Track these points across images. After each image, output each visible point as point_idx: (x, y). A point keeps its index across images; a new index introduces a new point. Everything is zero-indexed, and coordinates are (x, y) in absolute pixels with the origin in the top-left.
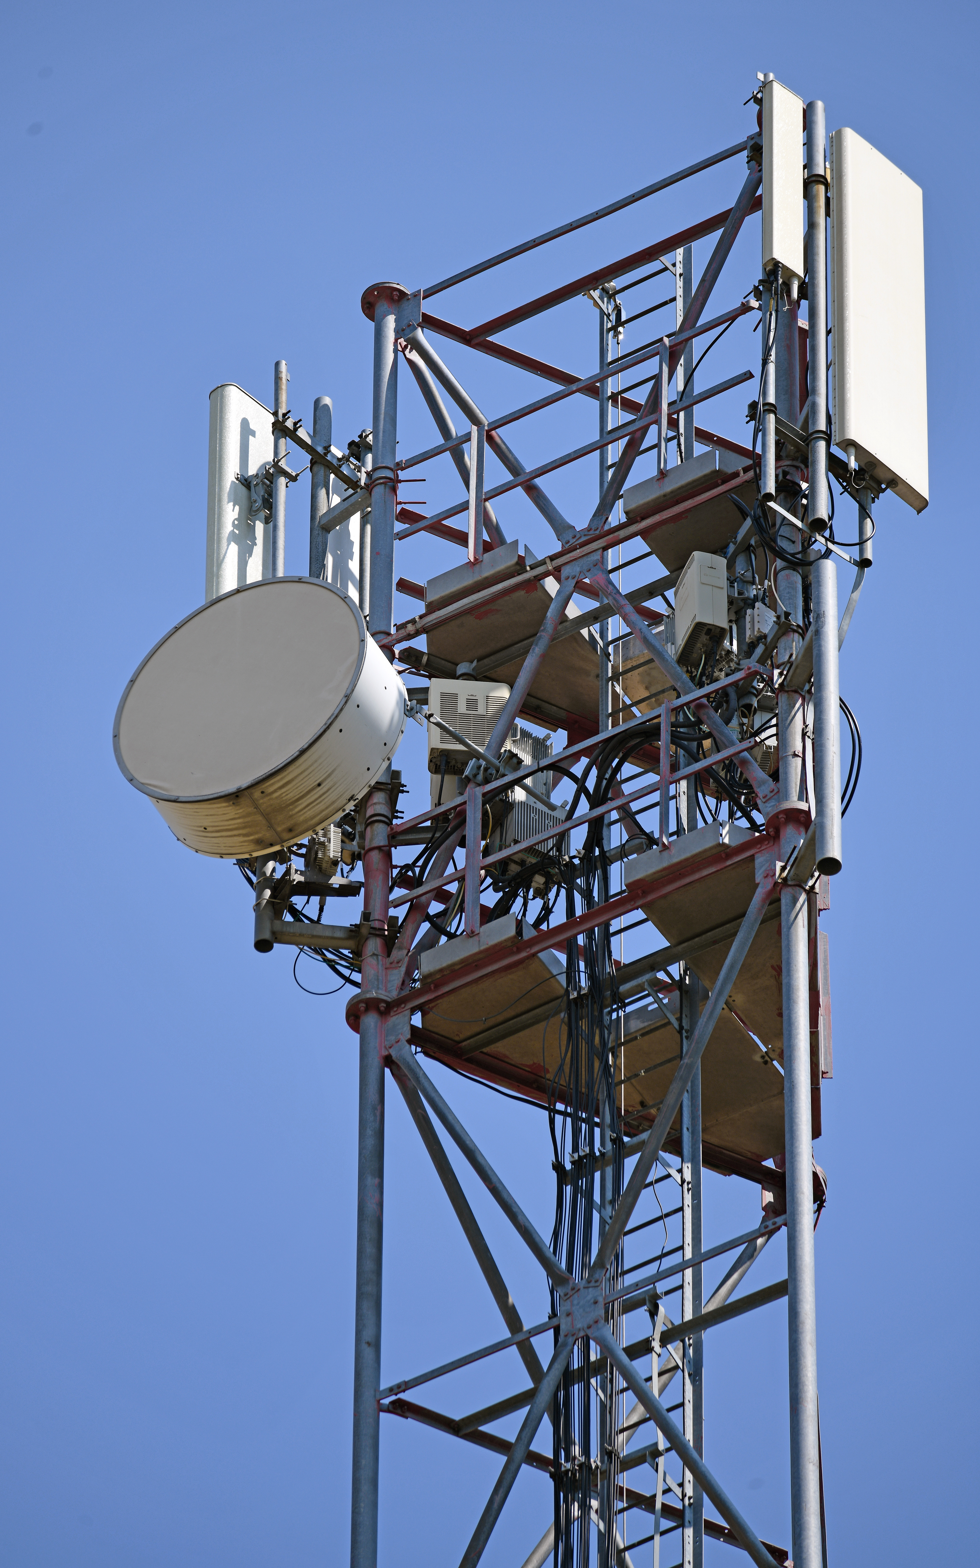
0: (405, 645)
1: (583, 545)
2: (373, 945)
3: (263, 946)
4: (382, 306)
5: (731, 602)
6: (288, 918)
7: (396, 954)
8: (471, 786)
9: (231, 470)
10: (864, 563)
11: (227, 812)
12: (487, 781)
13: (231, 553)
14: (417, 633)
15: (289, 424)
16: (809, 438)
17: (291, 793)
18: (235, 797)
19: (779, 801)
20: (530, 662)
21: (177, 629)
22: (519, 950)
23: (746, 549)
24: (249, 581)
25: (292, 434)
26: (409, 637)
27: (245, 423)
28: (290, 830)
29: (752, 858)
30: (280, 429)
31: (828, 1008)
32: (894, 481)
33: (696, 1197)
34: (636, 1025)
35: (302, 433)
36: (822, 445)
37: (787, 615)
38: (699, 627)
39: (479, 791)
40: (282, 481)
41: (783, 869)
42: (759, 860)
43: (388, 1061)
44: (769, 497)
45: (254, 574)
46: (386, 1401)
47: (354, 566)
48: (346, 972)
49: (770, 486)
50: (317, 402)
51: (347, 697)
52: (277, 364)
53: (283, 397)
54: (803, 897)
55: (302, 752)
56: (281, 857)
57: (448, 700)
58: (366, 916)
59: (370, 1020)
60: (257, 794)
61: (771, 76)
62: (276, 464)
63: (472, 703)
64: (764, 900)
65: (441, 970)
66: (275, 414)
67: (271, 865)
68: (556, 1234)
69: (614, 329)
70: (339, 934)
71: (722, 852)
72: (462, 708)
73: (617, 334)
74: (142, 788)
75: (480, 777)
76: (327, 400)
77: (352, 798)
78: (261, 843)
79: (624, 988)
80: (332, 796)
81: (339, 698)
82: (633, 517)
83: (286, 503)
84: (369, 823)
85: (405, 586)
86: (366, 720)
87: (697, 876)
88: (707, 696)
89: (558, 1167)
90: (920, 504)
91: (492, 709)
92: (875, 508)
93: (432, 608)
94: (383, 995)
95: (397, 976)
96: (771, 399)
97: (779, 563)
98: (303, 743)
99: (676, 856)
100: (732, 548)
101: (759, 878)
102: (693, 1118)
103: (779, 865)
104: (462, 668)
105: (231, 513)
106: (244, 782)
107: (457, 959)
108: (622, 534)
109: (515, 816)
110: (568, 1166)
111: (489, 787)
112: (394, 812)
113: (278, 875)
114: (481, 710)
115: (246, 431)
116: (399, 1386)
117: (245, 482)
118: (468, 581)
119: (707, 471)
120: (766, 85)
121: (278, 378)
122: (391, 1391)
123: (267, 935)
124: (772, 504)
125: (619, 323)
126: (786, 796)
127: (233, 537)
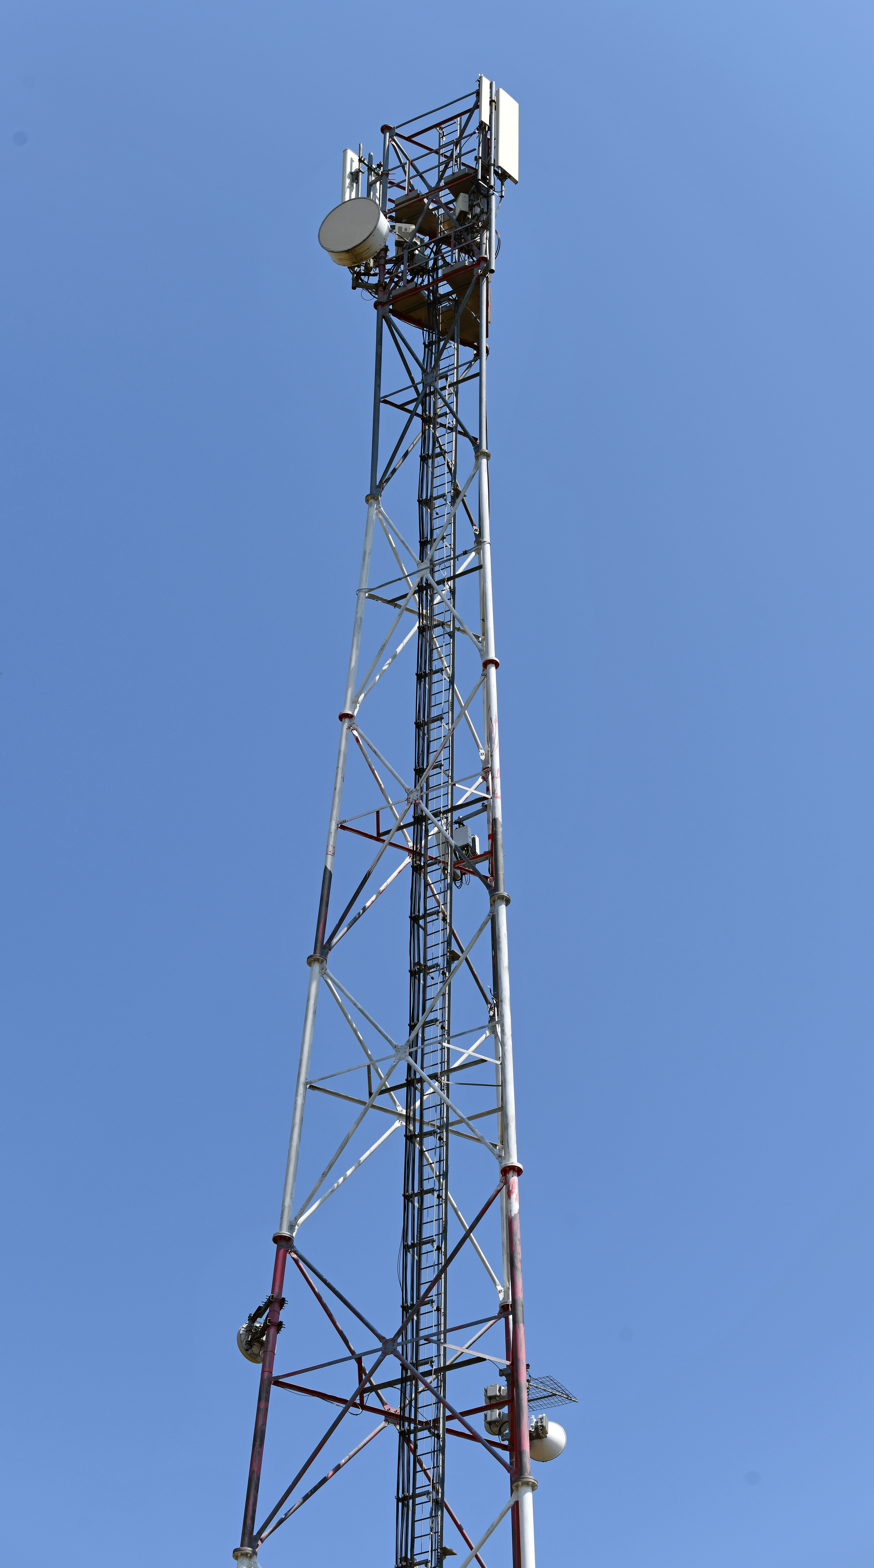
0: (390, 215)
1: (433, 191)
2: (381, 288)
3: (354, 288)
4: (386, 130)
5: (469, 205)
6: (360, 281)
7: (386, 291)
8: (405, 250)
9: (348, 171)
10: (502, 197)
11: (345, 255)
12: (409, 249)
13: (348, 191)
14: (393, 212)
15: (362, 159)
16: (490, 165)
17: (361, 250)
18: (348, 251)
19: (480, 255)
20: (420, 220)
21: (334, 209)
22: (416, 291)
23: (473, 192)
24: (352, 198)
25: (363, 162)
26: (391, 213)
27: (352, 159)
28: (361, 260)
29: (473, 269)
30: (360, 161)
31: (490, 306)
32: (510, 177)
33: (458, 352)
34: (444, 309)
35: (366, 162)
36: (493, 167)
37: (483, 209)
38: (462, 212)
39: (407, 251)
40: (361, 173)
41: (480, 272)
42: (475, 269)
43: (384, 317)
44: (479, 180)
45: (353, 196)
46: (382, 400)
47: (378, 195)
48: (374, 295)
49: (480, 177)
50: (369, 154)
51: (375, 227)
52: (360, 144)
53: (361, 152)
54: (485, 279)
55: (364, 240)
56: (359, 266)
57: (400, 228)
58: (379, 281)
59: (380, 307)
60: (353, 251)
61: (482, 75)
62: (359, 169)
63: (406, 229)
64: (476, 279)
65: (397, 295)
66: (359, 157)
67: (356, 268)
68: (424, 360)
69: (442, 137)
70: (372, 285)
71: (466, 267)
72: (403, 230)
73: (443, 138)
74: (325, 248)
75: (407, 248)
76: (372, 154)
77: (376, 252)
78: (354, 263)
79: (441, 300)
80: (371, 251)
81: (373, 227)
82: (446, 184)
83: (361, 179)
84: (380, 258)
85: (390, 200)
86: (380, 233)
87: (459, 273)
88: (463, 229)
89: (424, 344)
90: (516, 182)
91: (411, 231)
92: (505, 183)
93: (396, 206)
94: (383, 301)
95: (386, 296)
96: (480, 156)
97: (481, 196)
98: (364, 238)
99: (455, 268)
100: (470, 192)
101: (475, 274)
102: (457, 332)
103: (480, 271)
104: (403, 221)
105: (348, 181)
106: (350, 247)
107: (401, 292)
108: (443, 188)
109: (416, 257)
110: (427, 344)
111: (409, 250)
112: (386, 256)
113: (358, 271)
114: (408, 231)
115: (352, 161)
116: (385, 396)
117: (351, 173)
118: (405, 199)
119: (464, 173)
120: (481, 77)
121: (360, 148)
122: (383, 397)
123: (355, 286)
124: (480, 182)
125: (444, 136)
126: (482, 254)
127: (348, 187)
